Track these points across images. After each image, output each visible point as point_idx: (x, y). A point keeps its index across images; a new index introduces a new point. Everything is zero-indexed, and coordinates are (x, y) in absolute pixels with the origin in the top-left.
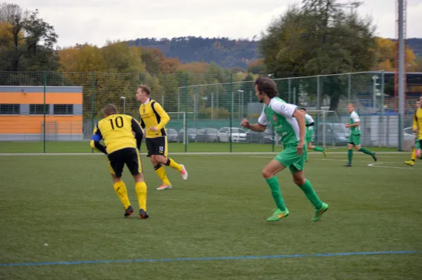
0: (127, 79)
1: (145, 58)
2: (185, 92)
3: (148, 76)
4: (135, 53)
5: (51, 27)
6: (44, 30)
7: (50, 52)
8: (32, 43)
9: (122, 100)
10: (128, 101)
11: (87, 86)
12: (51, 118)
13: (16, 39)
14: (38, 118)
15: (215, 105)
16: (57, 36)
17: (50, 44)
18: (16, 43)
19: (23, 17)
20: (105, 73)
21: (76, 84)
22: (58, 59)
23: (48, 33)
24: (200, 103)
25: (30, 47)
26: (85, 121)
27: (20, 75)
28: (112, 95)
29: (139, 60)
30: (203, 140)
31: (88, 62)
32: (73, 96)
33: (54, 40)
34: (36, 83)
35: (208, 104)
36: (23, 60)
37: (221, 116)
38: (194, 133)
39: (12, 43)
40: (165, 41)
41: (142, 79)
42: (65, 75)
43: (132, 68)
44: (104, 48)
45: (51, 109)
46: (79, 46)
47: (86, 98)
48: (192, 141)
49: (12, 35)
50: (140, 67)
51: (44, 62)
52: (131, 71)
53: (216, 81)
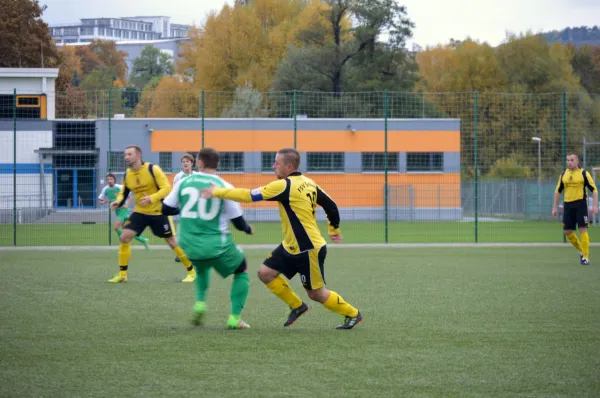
0: (544, 103)
1: (580, 63)
3: (585, 98)
4: (560, 55)
5: (402, 9)
6: (388, 14)
7: (399, 55)
8: (367, 41)
9: (536, 144)
10: (547, 145)
11: (468, 119)
12: (401, 178)
13: (337, 31)
14: (376, 179)
16: (412, 25)
17: (400, 39)
18: (337, 41)
20: (505, 94)
21: (450, 114)
22: (414, 67)
23: (396, 20)
25: (363, 46)
26: (464, 184)
27: (345, 99)
28: (516, 135)
29: (569, 68)
31: (472, 72)
32: (444, 137)
33: (407, 33)
34: (374, 113)
36: (350, 70)
39: (330, 39)
41: (574, 102)
42: (428, 98)
43: (554, 83)
44: (503, 47)
45: (403, 161)
46: (455, 44)
47: (466, 140)
49: (328, 25)
50: (571, 83)
51: (389, 74)
52: (554, 88)
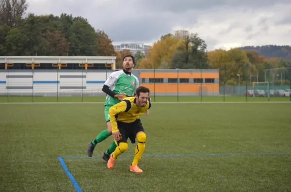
0: (240, 66)
1: (249, 56)
2: (268, 72)
3: (250, 65)
4: (244, 53)
5: (204, 41)
7: (203, 53)
8: (195, 50)
9: (238, 76)
10: (241, 76)
11: (221, 70)
12: (204, 85)
13: (187, 47)
14: (198, 85)
15: (283, 79)
16: (206, 45)
17: (203, 49)
18: (187, 49)
19: (190, 36)
20: (230, 63)
21: (216, 68)
22: (207, 56)
23: (202, 44)
24: (276, 77)
25: (194, 51)
26: (220, 86)
27: (189, 64)
28: (233, 74)
29: (246, 57)
30: (277, 95)
31: (221, 58)
32: (215, 74)
33: (205, 47)
34: (196, 68)
35: (279, 78)
36: (190, 57)
37: (286, 84)
38: (272, 92)
40: (258, 48)
41: (248, 65)
42: (210, 64)
43: (242, 60)
44: (229, 51)
45: (204, 81)
46: (217, 50)
47: (220, 75)
48: (272, 96)
49: (185, 45)
50: (247, 60)
51: (200, 58)
53: (283, 66)
